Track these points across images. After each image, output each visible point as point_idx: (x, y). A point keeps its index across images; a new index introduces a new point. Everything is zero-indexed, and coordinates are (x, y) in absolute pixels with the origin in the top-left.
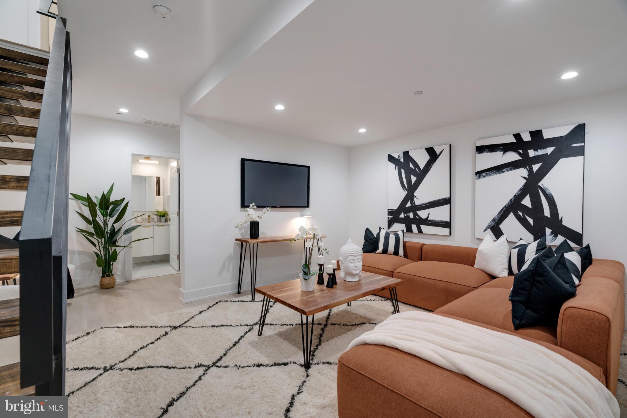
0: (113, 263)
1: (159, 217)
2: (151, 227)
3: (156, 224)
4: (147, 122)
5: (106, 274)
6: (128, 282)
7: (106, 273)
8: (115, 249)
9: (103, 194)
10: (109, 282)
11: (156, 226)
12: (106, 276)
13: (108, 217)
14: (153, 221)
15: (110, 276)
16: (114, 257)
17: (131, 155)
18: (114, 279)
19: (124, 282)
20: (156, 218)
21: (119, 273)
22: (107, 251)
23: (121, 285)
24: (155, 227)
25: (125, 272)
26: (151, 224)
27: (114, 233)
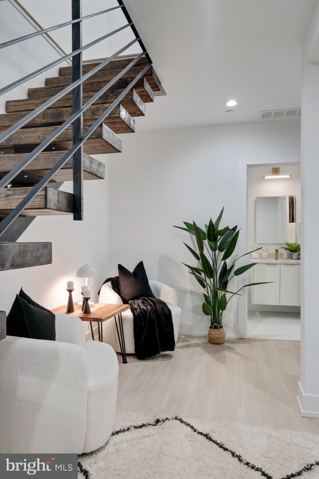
0: (222, 312)
1: (289, 252)
2: (277, 265)
3: (286, 261)
4: (266, 115)
5: (213, 325)
6: (241, 340)
7: (214, 323)
8: (224, 294)
9: (211, 222)
10: (217, 336)
11: (284, 265)
12: (213, 328)
13: (217, 251)
14: (281, 258)
15: (218, 328)
16: (223, 304)
17: (246, 167)
18: (223, 333)
19: (236, 339)
20: (285, 253)
21: (231, 325)
22: (215, 295)
23: (232, 342)
24: (282, 266)
25: (238, 326)
26: (279, 261)
27: (225, 272)
